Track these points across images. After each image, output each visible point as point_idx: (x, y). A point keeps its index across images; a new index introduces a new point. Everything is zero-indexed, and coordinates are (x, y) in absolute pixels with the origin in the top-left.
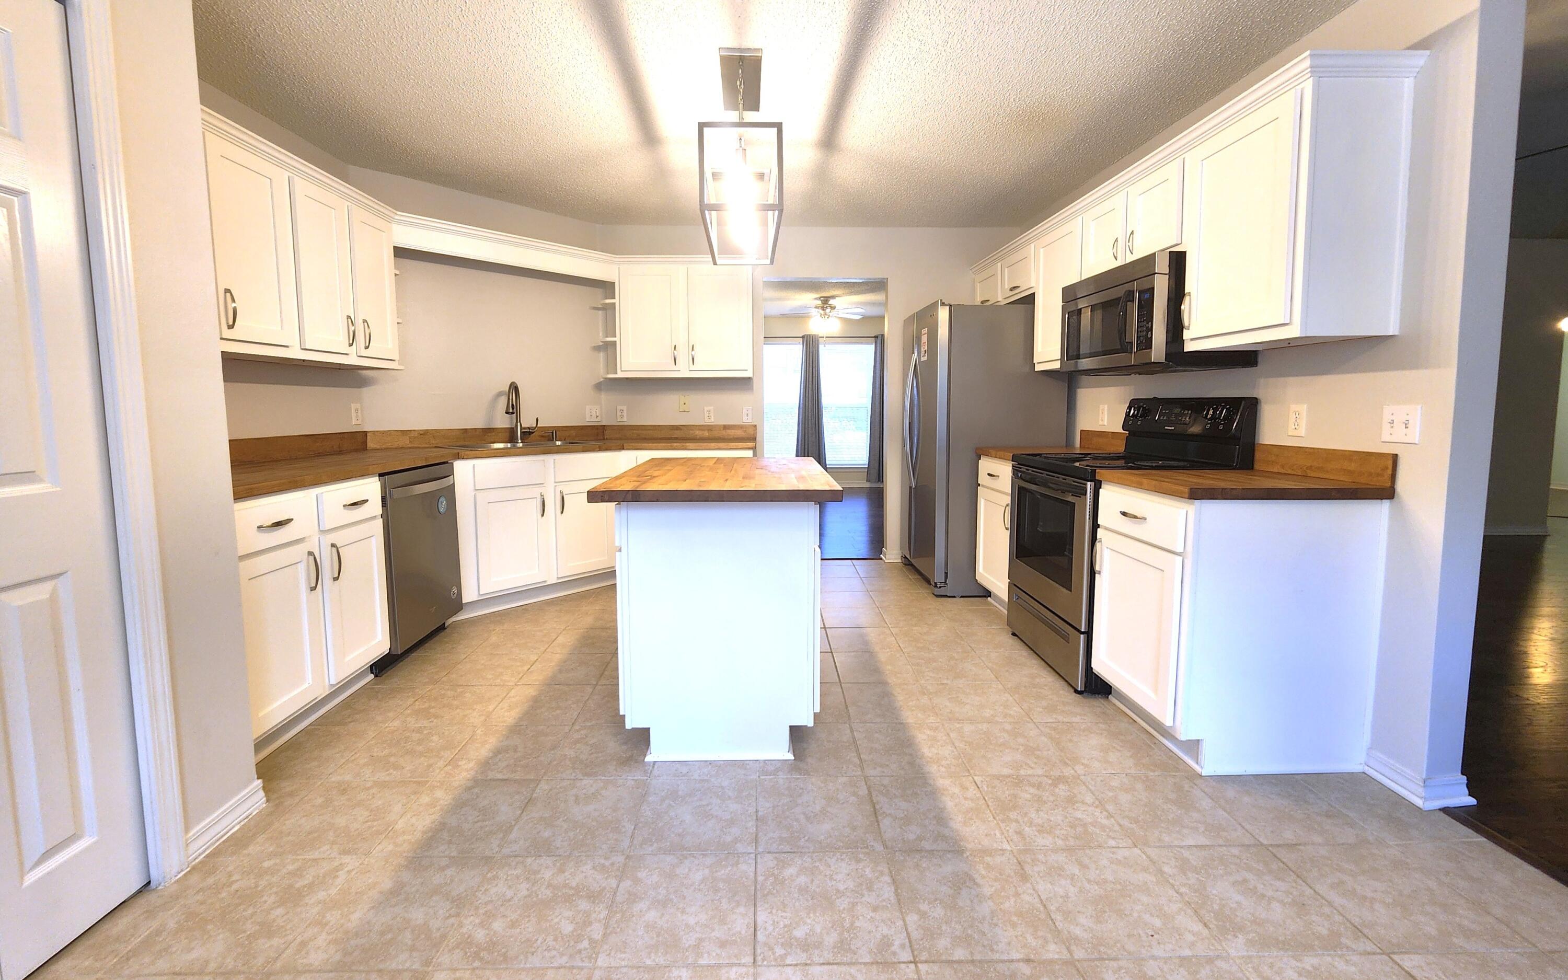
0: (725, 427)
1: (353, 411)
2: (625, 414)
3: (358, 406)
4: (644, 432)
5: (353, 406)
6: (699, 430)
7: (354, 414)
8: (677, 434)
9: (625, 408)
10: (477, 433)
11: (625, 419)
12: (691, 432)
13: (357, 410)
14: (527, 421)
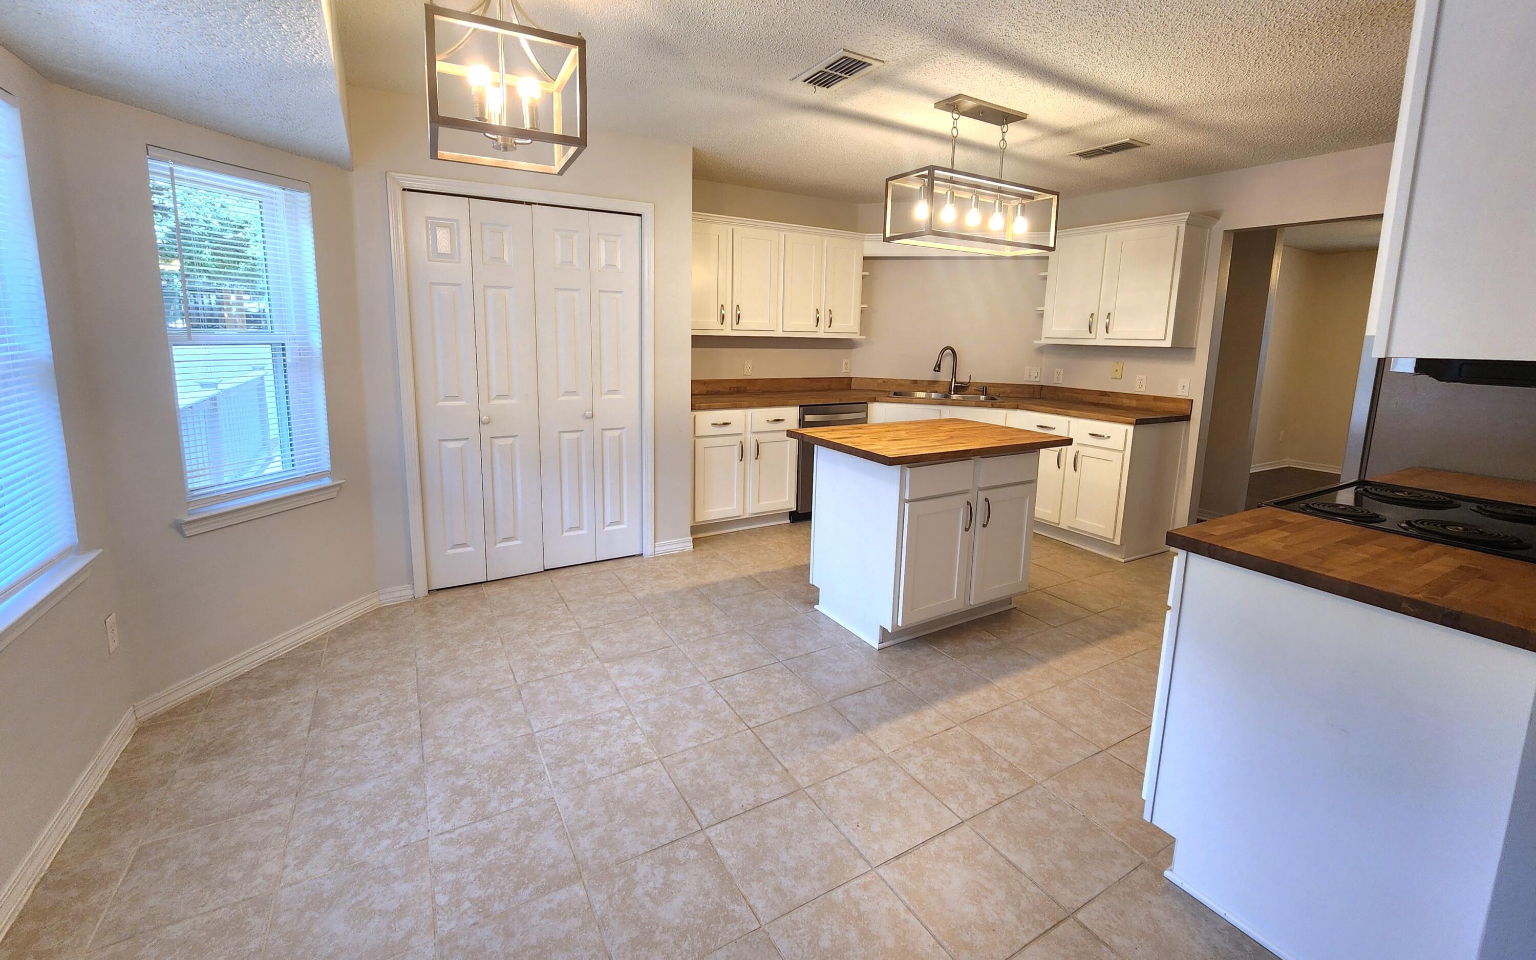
0: (1156, 398)
1: (844, 363)
2: (1061, 376)
3: (848, 361)
4: (1075, 395)
5: (844, 361)
6: (1127, 398)
7: (844, 366)
8: (1106, 400)
9: (1061, 371)
10: (925, 384)
11: (1060, 382)
12: (1119, 400)
13: (847, 364)
14: (962, 378)
